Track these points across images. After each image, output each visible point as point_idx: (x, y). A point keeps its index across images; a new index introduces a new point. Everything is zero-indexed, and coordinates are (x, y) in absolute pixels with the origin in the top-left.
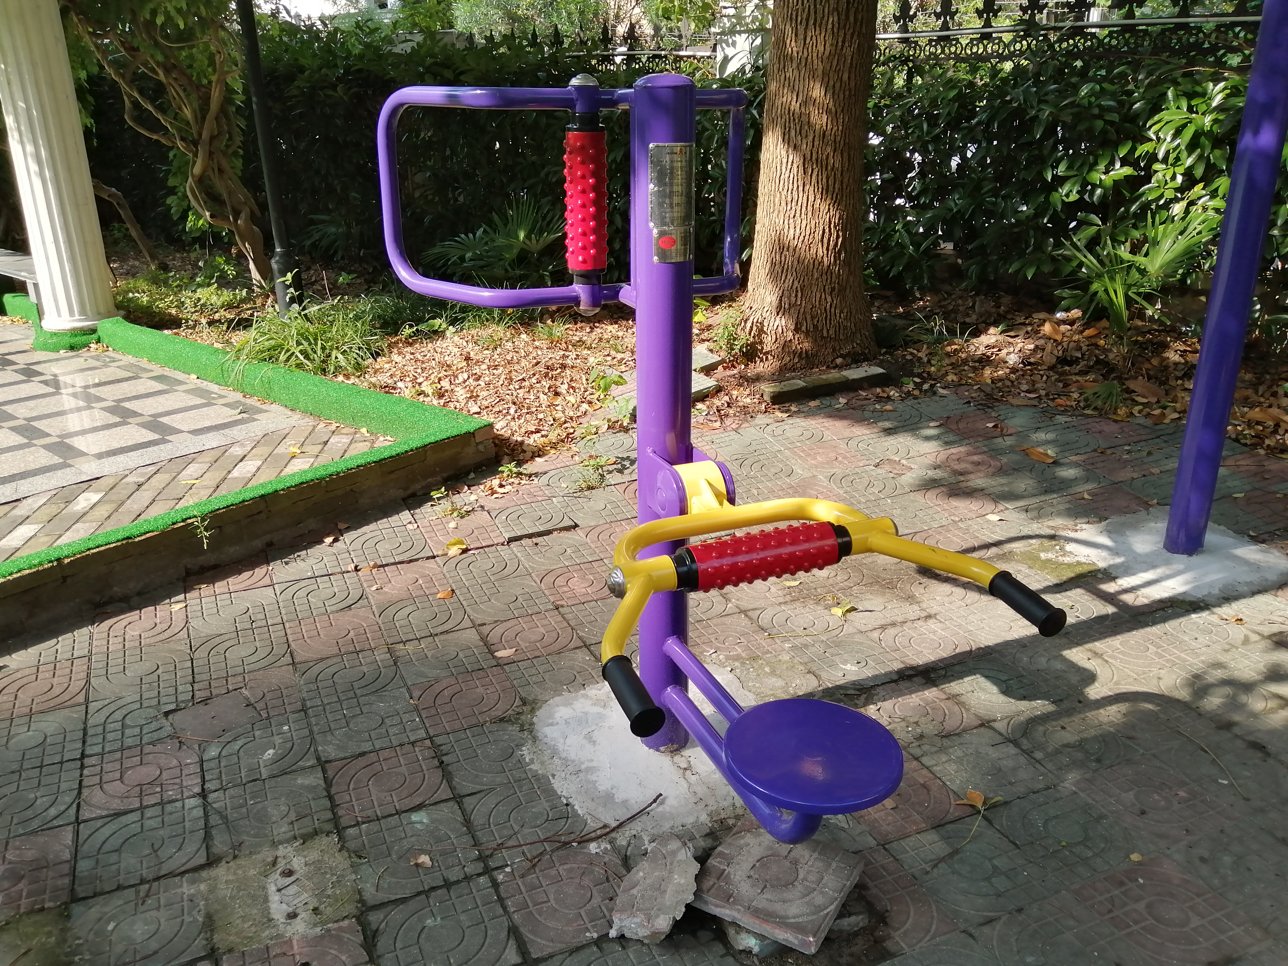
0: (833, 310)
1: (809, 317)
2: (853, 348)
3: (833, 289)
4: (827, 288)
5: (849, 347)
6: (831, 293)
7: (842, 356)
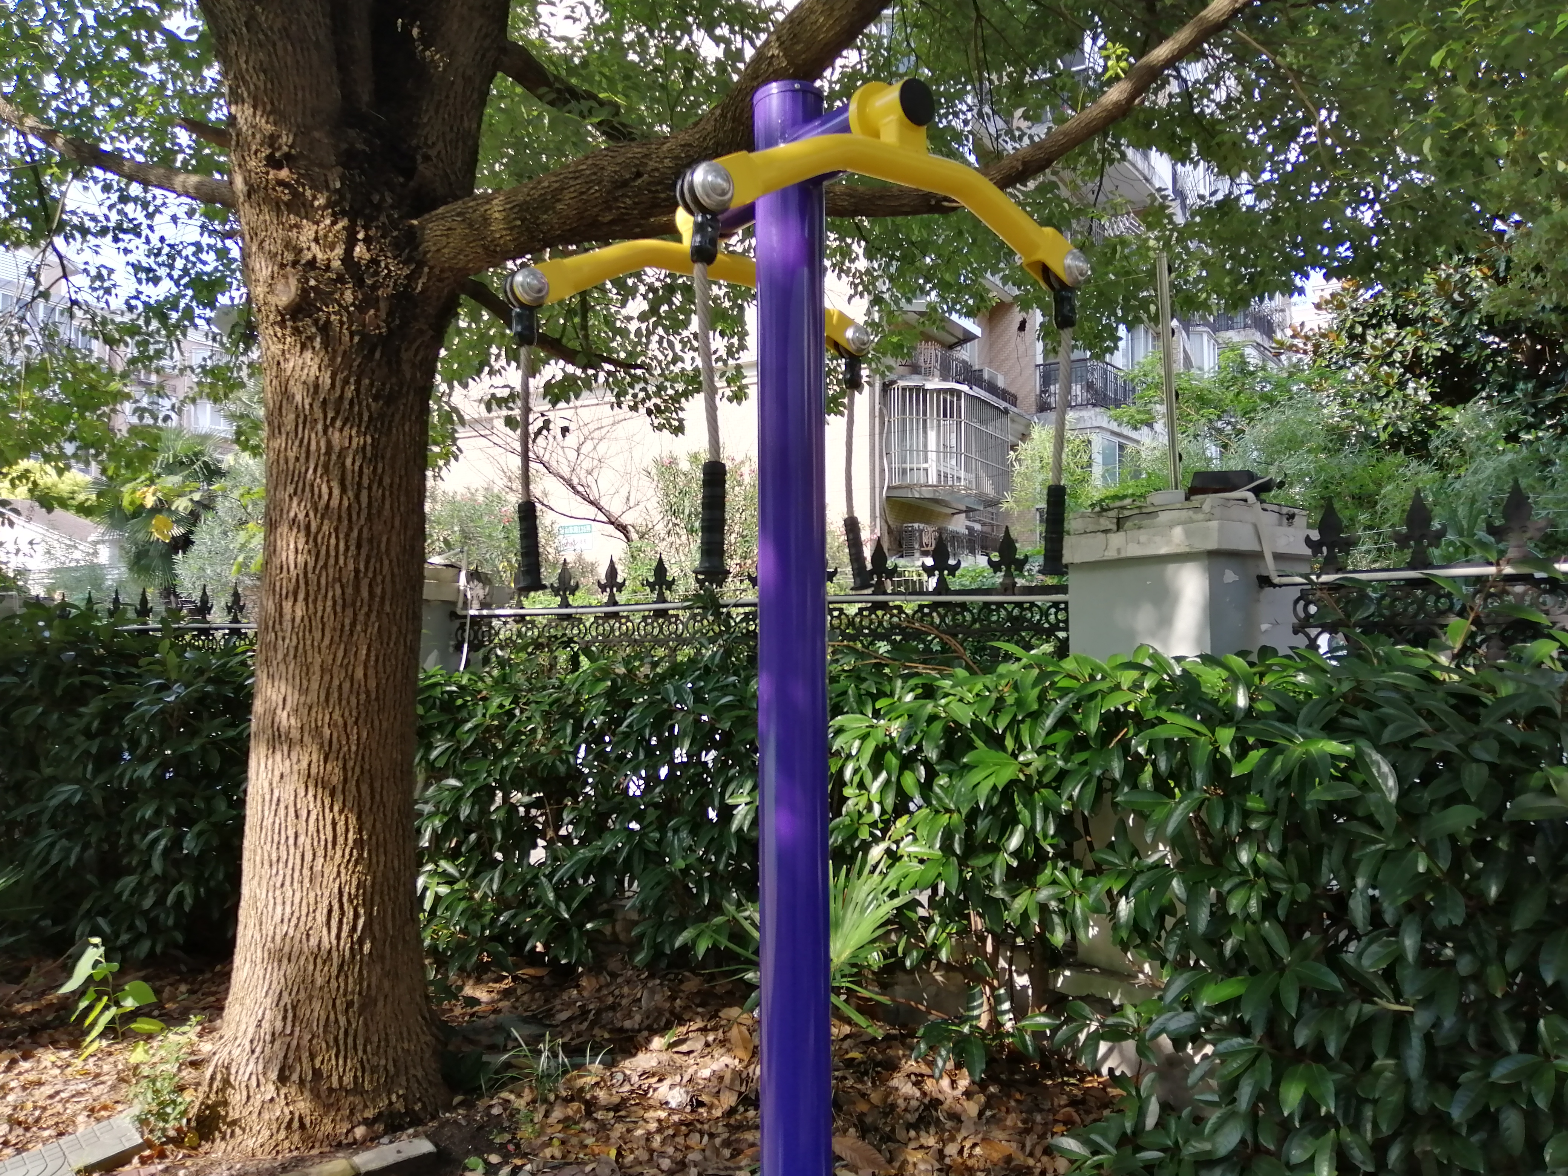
0: (350, 1041)
1: (305, 1055)
2: (391, 1103)
3: (350, 1004)
4: (338, 1002)
5: (383, 1104)
6: (347, 1010)
7: (366, 1122)
